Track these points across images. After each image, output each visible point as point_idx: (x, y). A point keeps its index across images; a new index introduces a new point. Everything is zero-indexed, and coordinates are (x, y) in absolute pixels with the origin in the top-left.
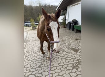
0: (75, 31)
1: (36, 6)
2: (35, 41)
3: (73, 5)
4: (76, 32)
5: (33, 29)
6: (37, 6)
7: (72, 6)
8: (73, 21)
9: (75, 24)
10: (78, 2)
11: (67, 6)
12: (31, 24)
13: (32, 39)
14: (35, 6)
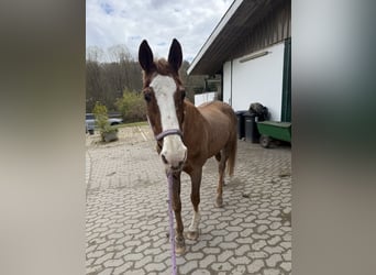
0: (265, 145)
1: (109, 62)
2: (120, 188)
3: (245, 57)
4: (267, 147)
5: (104, 141)
6: (114, 64)
7: (241, 62)
8: (251, 108)
9: (259, 120)
10: (264, 47)
11: (224, 62)
12: (96, 123)
13: (105, 182)
14: (106, 64)
